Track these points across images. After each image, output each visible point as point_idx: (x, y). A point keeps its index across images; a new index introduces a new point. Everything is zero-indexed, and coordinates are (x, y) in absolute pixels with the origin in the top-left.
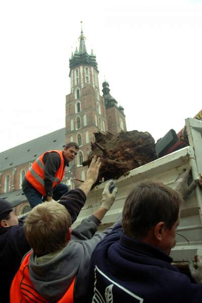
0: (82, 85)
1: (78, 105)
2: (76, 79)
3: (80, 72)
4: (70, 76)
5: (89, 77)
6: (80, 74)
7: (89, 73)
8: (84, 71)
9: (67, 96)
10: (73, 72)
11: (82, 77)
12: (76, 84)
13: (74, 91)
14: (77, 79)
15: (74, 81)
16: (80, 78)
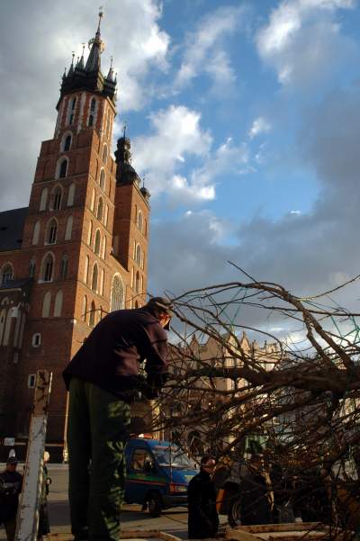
0: (80, 128)
1: (64, 164)
2: (68, 114)
3: (79, 102)
4: (58, 108)
5: (96, 116)
6: (79, 106)
7: (97, 108)
8: (87, 103)
9: (44, 143)
10: (67, 101)
11: (82, 114)
12: (67, 123)
13: (60, 136)
14: (72, 116)
15: (64, 117)
16: (78, 114)
